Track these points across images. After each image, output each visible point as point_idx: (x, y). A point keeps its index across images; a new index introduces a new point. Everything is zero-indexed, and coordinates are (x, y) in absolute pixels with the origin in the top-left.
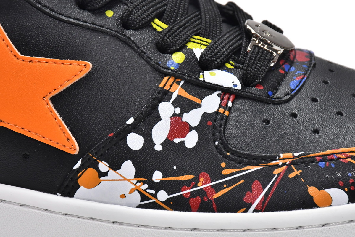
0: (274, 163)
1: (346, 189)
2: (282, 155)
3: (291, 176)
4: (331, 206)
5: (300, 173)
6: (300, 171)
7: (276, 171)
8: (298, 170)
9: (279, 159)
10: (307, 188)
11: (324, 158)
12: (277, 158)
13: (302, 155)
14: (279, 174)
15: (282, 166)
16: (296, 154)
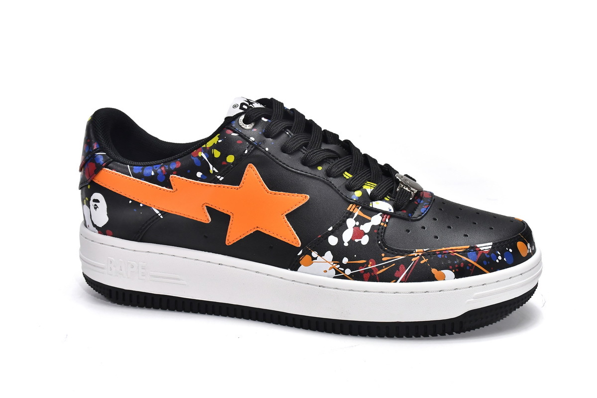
0: (412, 254)
1: (454, 271)
2: (416, 250)
3: (422, 262)
4: (444, 280)
6: (427, 260)
7: (413, 259)
8: (425, 259)
9: (415, 253)
10: (431, 269)
11: (441, 252)
13: (428, 250)
14: (415, 261)
15: (416, 256)
16: (425, 250)
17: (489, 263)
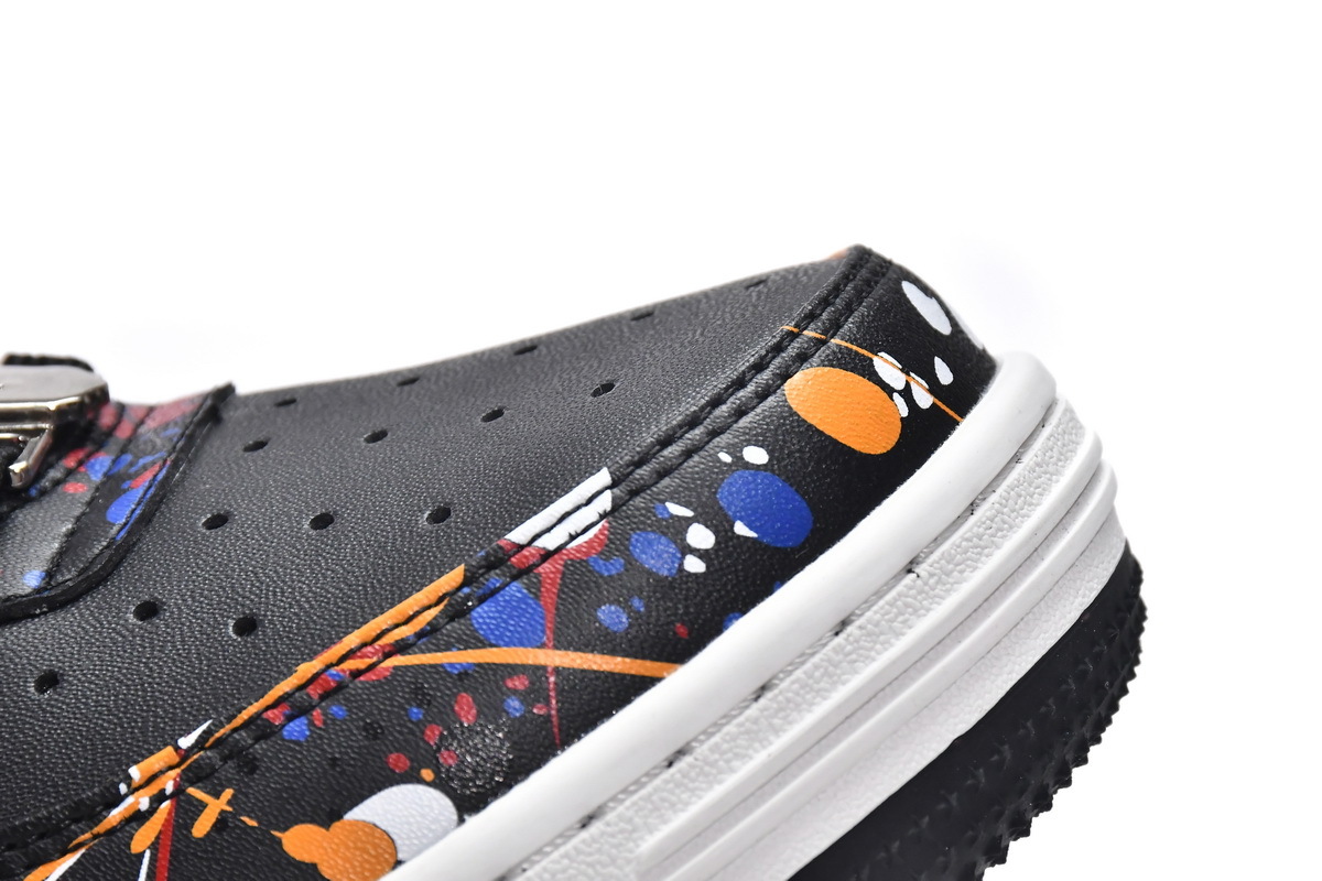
0: (116, 814)
1: (427, 774)
2: (135, 772)
3: (201, 827)
4: (399, 863)
5: (229, 803)
6: (228, 793)
7: (142, 840)
8: (217, 795)
9: (133, 791)
10: (279, 842)
11: (296, 705)
12: (123, 788)
13: (208, 733)
14: (154, 847)
15: (152, 811)
16: (186, 742)
17: (637, 603)
